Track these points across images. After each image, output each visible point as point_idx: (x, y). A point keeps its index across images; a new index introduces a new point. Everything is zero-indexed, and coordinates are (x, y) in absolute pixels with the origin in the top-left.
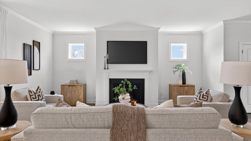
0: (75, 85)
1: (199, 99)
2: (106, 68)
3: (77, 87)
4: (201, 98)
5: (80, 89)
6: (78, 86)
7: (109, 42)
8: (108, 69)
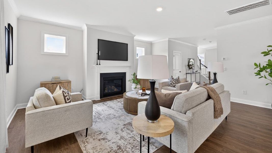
0: (60, 82)
1: (175, 82)
2: (98, 64)
3: (63, 84)
4: (176, 81)
5: (68, 85)
6: (65, 83)
7: (99, 40)
8: (100, 64)
